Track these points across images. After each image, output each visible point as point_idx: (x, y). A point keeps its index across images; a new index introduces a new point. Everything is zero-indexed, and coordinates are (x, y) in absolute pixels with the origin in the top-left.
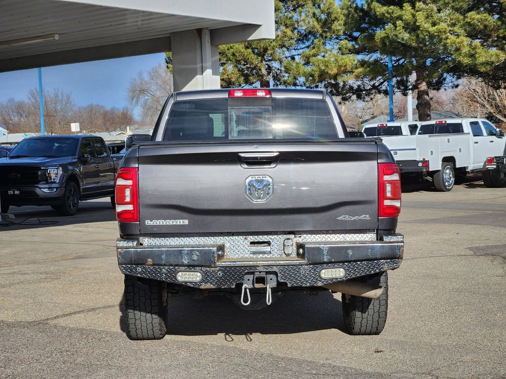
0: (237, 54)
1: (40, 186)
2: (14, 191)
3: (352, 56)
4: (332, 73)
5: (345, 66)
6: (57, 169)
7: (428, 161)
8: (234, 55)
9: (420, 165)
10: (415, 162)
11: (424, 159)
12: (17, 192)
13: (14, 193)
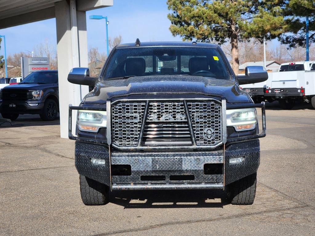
0: (208, 17)
1: (28, 102)
2: (12, 105)
3: (281, 18)
4: (266, 29)
5: (275, 24)
6: (39, 91)
7: (304, 89)
8: (206, 18)
9: (299, 91)
10: (296, 89)
11: (302, 87)
12: (14, 106)
13: (13, 106)
